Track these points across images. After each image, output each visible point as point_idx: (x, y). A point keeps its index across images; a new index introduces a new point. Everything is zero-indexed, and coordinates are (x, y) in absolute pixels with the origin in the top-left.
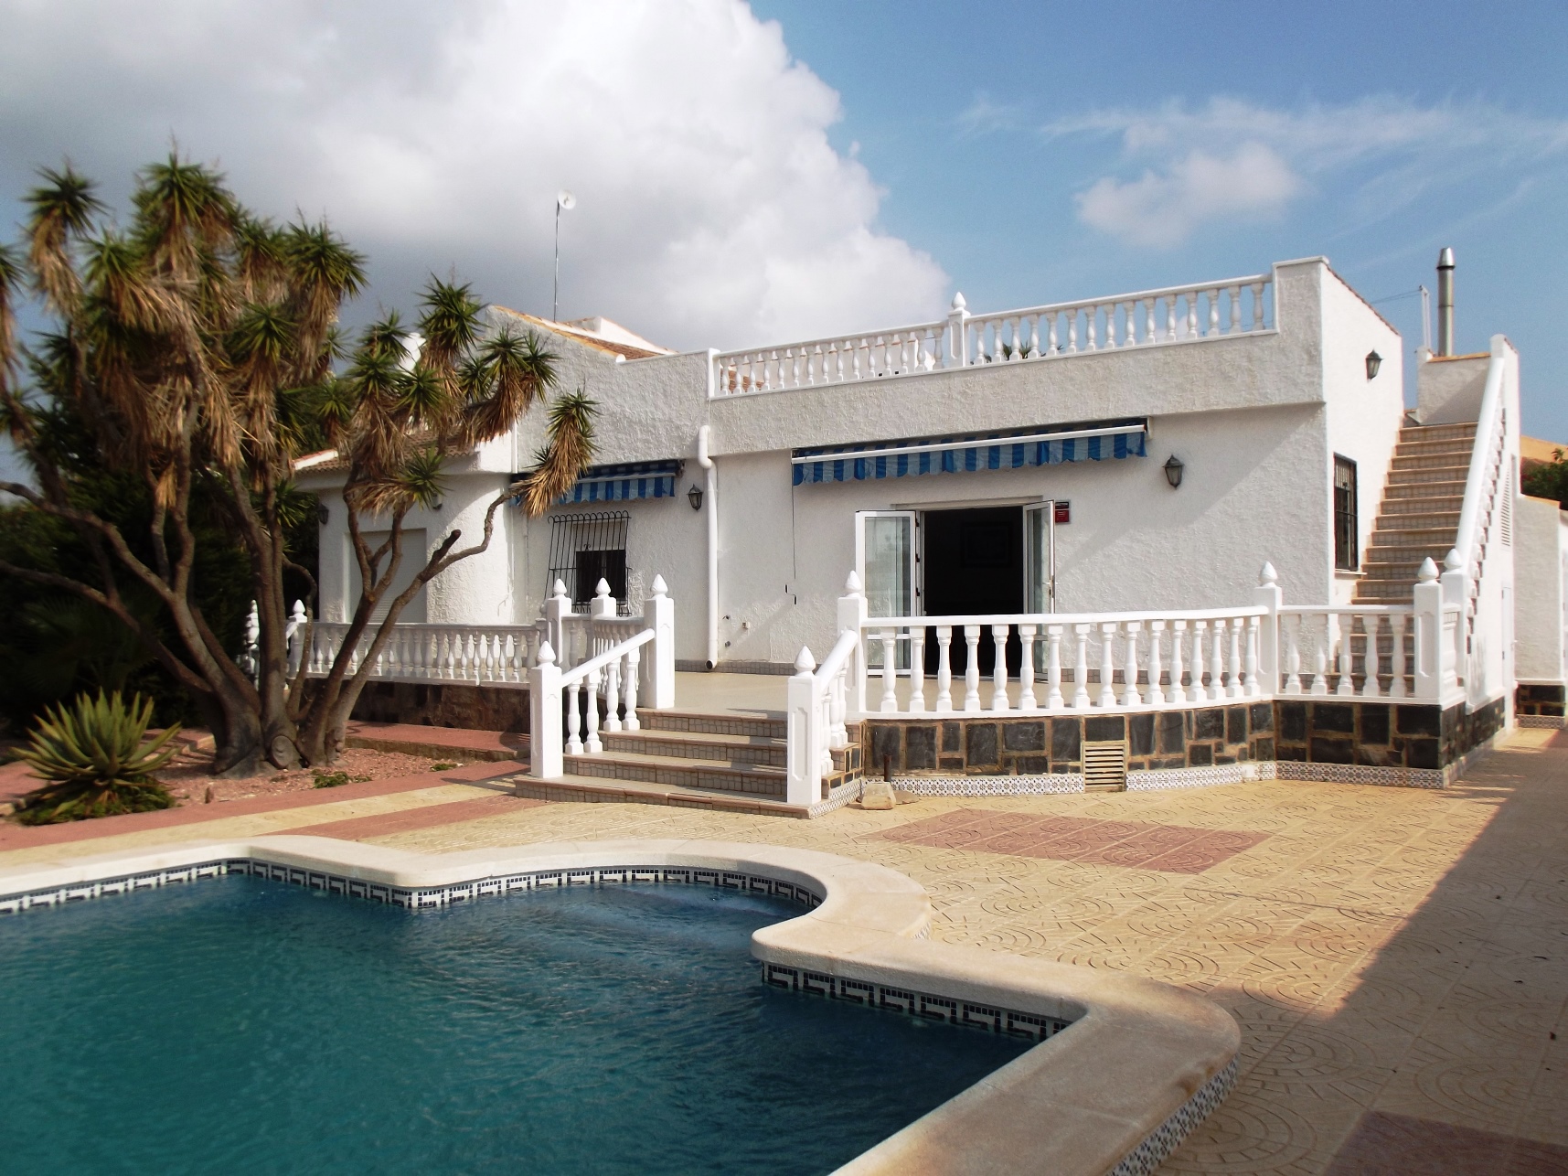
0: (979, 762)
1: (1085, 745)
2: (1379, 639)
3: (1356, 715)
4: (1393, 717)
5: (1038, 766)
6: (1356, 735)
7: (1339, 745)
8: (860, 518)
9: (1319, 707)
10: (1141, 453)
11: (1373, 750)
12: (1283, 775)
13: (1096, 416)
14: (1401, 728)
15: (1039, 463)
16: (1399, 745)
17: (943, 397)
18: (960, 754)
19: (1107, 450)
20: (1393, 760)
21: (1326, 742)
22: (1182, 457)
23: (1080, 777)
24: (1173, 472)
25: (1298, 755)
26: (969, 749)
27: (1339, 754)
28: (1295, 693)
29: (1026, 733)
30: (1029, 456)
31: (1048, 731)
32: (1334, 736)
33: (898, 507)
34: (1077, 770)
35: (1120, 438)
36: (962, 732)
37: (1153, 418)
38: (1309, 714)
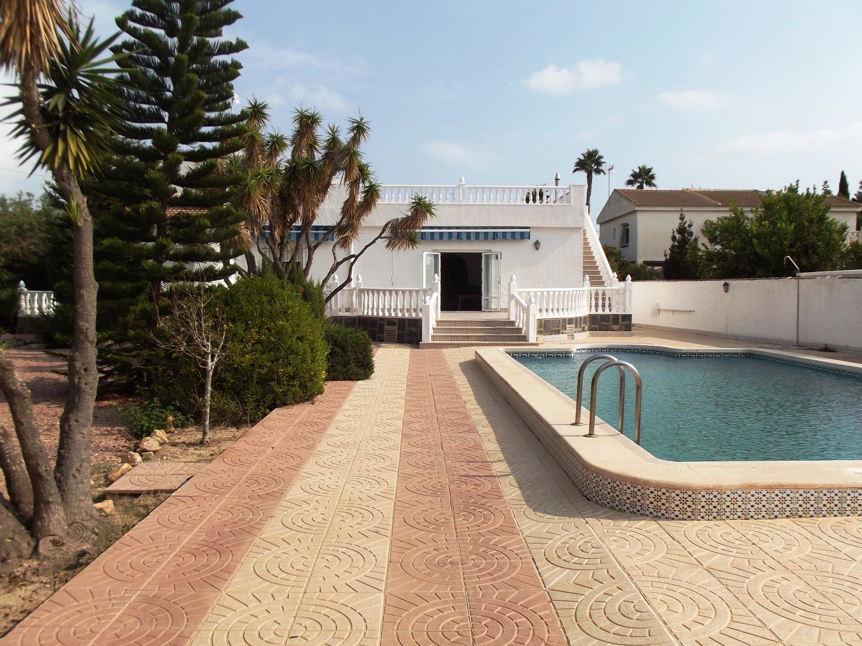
0: (547, 331)
1: (568, 326)
2: (595, 298)
3: (611, 317)
4: (620, 318)
5: (558, 332)
6: (611, 323)
7: (606, 326)
8: (425, 253)
9: (601, 316)
10: (529, 238)
11: (615, 327)
12: (592, 335)
13: (514, 225)
14: (622, 321)
15: (494, 239)
16: (622, 325)
17: (457, 213)
18: (542, 329)
19: (518, 236)
20: (620, 329)
21: (603, 325)
22: (540, 241)
23: (566, 335)
24: (537, 245)
25: (595, 330)
26: (544, 327)
27: (607, 329)
28: (593, 312)
29: (556, 323)
30: (490, 236)
31: (561, 322)
32: (605, 323)
33: (434, 251)
34: (566, 333)
35: (522, 233)
36: (543, 323)
37: (532, 227)
38: (599, 318)
